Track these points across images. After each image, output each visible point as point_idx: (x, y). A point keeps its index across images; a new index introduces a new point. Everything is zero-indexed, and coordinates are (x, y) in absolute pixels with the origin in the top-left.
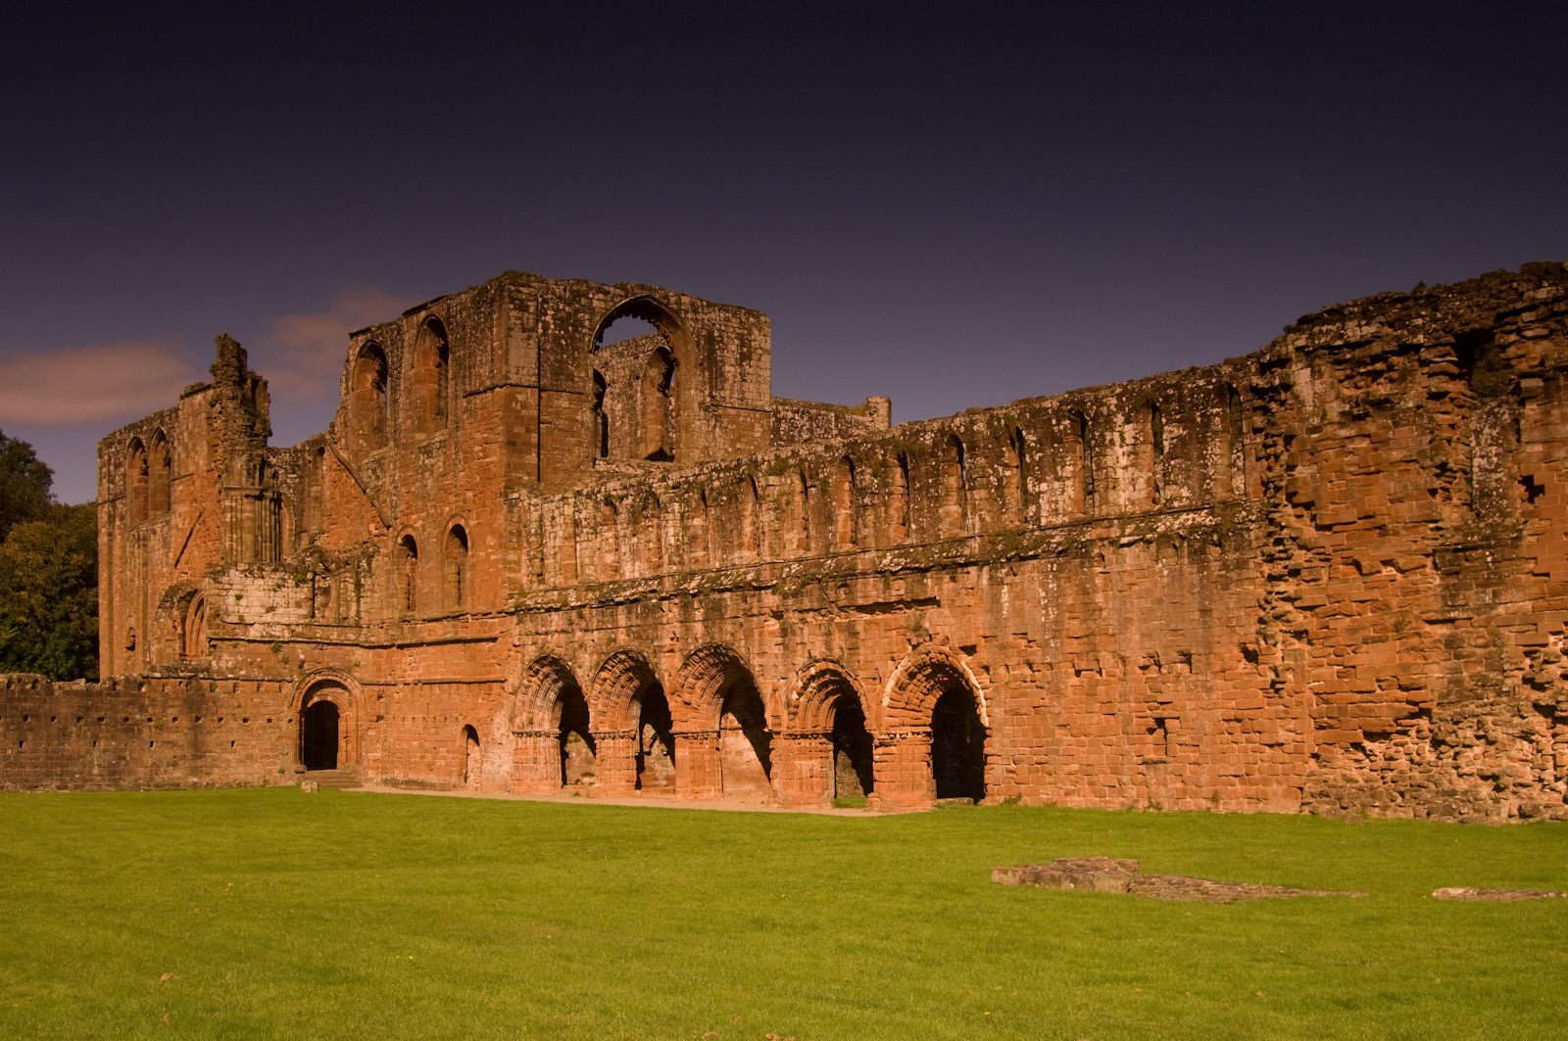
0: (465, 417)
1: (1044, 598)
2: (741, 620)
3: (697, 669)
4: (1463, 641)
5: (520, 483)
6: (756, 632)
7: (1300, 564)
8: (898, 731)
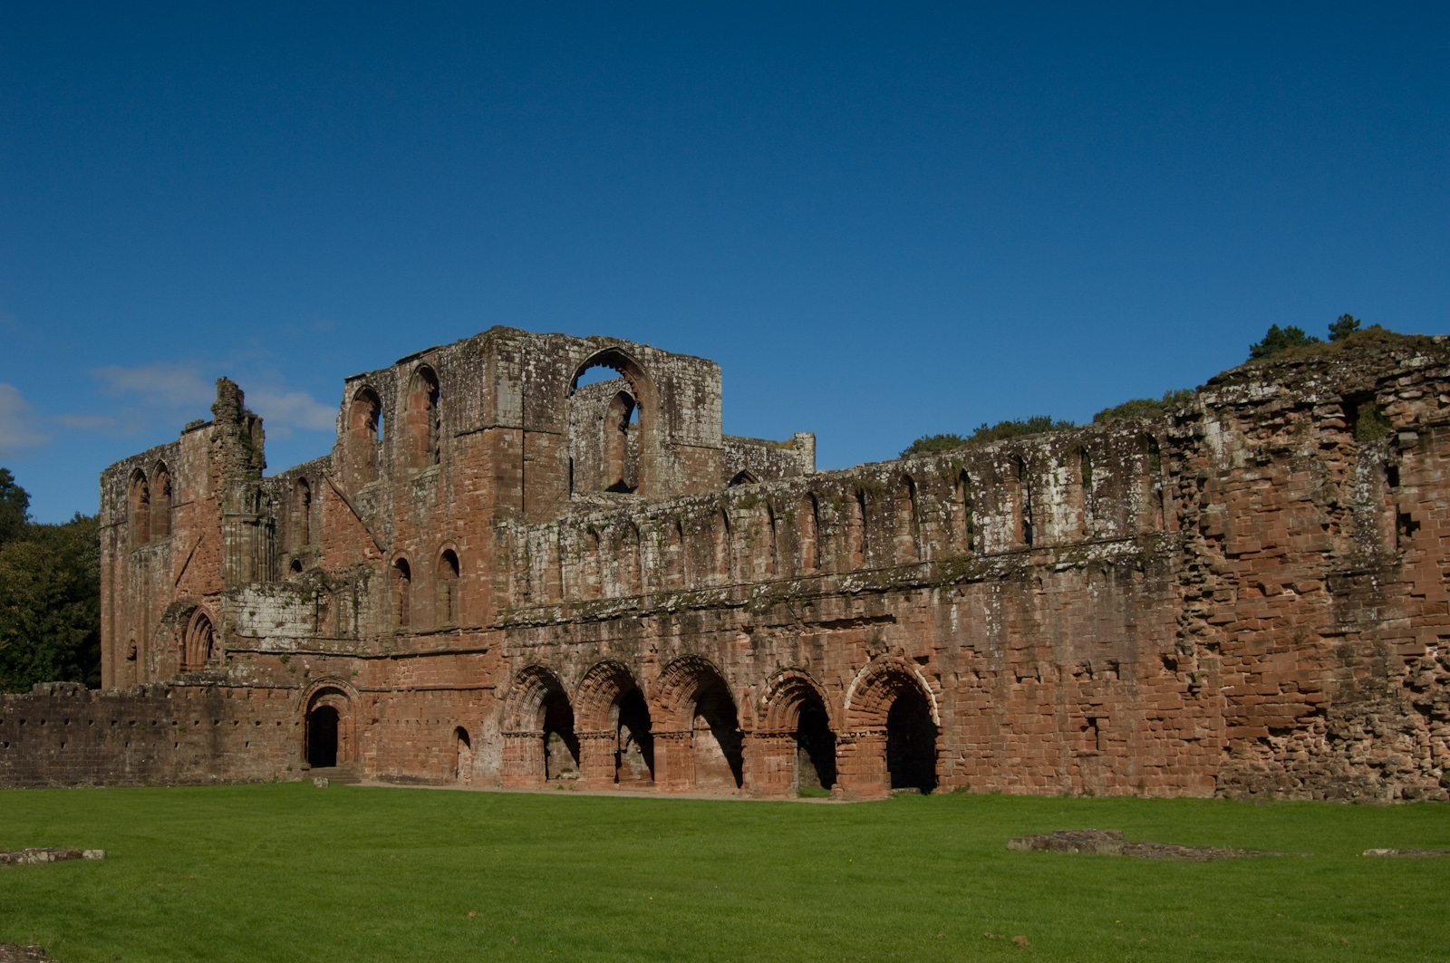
0: (456, 454)
1: (989, 615)
2: (716, 634)
3: (675, 676)
4: (1352, 651)
5: (507, 513)
6: (729, 645)
7: (1212, 587)
8: (858, 731)
